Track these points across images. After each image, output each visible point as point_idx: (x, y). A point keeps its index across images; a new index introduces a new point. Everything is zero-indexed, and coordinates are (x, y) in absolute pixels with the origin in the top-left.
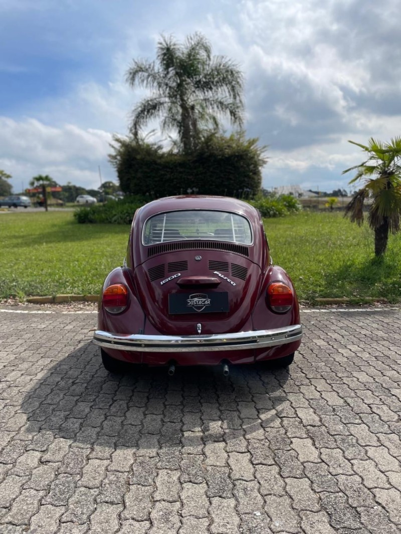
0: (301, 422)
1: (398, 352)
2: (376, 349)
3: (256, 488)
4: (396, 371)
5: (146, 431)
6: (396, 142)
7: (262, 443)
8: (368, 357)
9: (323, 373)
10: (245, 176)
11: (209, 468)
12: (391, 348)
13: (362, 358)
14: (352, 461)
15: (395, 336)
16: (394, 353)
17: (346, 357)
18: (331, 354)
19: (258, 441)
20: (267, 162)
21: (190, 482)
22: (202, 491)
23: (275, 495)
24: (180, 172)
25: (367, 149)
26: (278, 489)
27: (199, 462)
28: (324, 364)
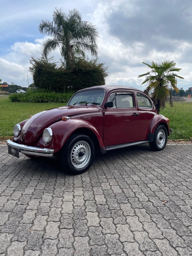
0: (96, 203)
1: (156, 165)
2: (146, 164)
3: (56, 243)
4: (153, 174)
5: (4, 210)
6: (164, 64)
7: (70, 215)
8: (141, 168)
9: (115, 176)
10: (97, 81)
11: (32, 232)
12: (153, 163)
13: (138, 168)
14: (117, 225)
15: (157, 158)
16: (154, 165)
17: (130, 168)
18: (123, 166)
19: (68, 215)
20: (108, 75)
21: (18, 241)
22: (22, 247)
23: (66, 248)
24: (65, 78)
25: (150, 66)
26: (69, 244)
27: (28, 228)
28: (117, 171)
